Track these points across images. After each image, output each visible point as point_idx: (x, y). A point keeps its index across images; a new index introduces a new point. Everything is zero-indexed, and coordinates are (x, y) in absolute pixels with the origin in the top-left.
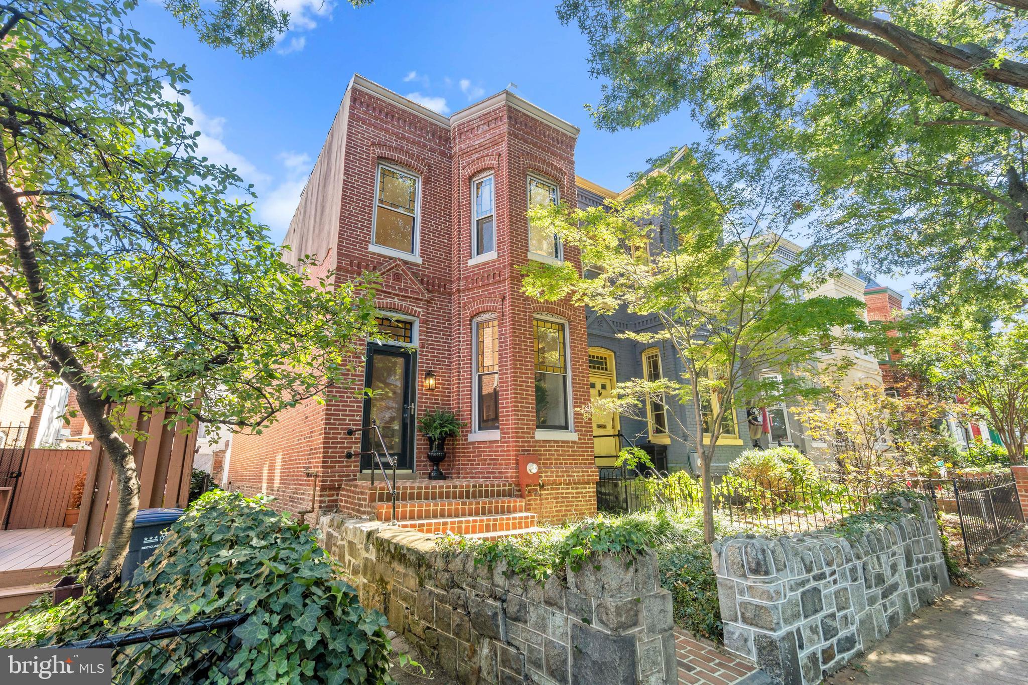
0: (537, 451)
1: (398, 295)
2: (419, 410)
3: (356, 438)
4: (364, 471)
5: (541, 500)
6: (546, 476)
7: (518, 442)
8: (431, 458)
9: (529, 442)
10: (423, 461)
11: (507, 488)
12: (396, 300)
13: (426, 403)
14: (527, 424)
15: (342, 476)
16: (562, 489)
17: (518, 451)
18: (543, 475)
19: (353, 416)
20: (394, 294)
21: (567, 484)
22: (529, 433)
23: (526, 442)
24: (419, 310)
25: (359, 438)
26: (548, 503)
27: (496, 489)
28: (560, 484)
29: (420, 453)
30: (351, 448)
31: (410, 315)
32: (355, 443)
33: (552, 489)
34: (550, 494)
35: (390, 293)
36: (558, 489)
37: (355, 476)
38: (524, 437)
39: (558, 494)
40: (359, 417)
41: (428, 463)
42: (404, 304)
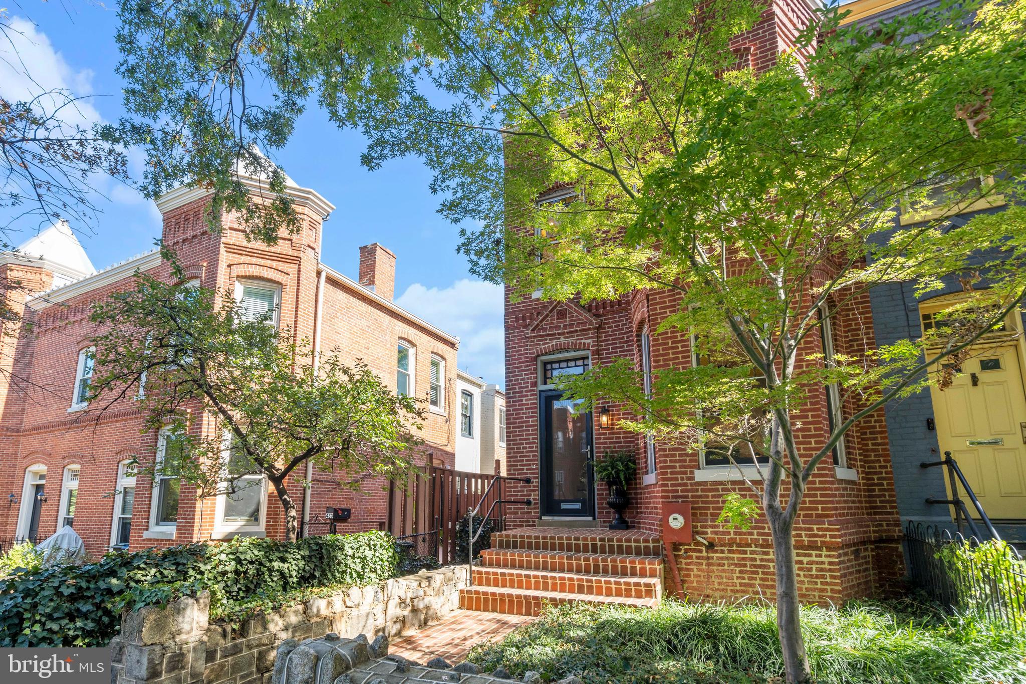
0: (700, 497)
1: (563, 334)
2: (597, 452)
3: (534, 486)
4: (543, 518)
5: (708, 565)
6: (716, 533)
7: (667, 485)
8: (611, 505)
9: (686, 485)
10: (606, 508)
11: (651, 545)
12: (562, 339)
13: (606, 443)
14: (680, 461)
15: (523, 522)
16: (752, 552)
17: (668, 497)
18: (709, 530)
19: (530, 465)
20: (559, 334)
21: (762, 546)
22: (685, 473)
23: (680, 485)
24: (587, 341)
25: (537, 486)
26: (724, 571)
27: (633, 545)
28: (749, 545)
29: (601, 499)
30: (530, 495)
31: (580, 349)
32: (534, 491)
33: (730, 552)
34: (727, 558)
35: (554, 334)
36: (745, 552)
37: (534, 522)
38: (677, 479)
39: (744, 559)
40: (536, 466)
41: (612, 510)
42: (570, 340)
